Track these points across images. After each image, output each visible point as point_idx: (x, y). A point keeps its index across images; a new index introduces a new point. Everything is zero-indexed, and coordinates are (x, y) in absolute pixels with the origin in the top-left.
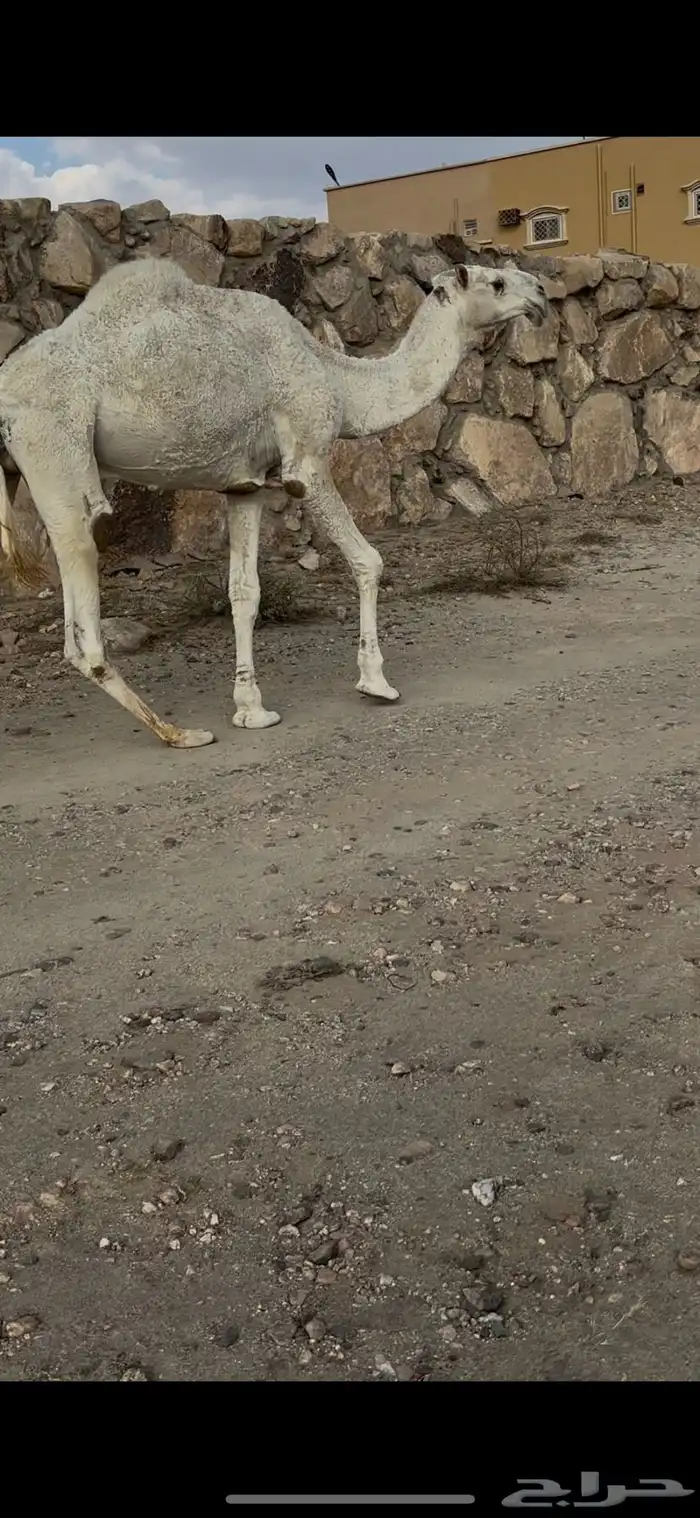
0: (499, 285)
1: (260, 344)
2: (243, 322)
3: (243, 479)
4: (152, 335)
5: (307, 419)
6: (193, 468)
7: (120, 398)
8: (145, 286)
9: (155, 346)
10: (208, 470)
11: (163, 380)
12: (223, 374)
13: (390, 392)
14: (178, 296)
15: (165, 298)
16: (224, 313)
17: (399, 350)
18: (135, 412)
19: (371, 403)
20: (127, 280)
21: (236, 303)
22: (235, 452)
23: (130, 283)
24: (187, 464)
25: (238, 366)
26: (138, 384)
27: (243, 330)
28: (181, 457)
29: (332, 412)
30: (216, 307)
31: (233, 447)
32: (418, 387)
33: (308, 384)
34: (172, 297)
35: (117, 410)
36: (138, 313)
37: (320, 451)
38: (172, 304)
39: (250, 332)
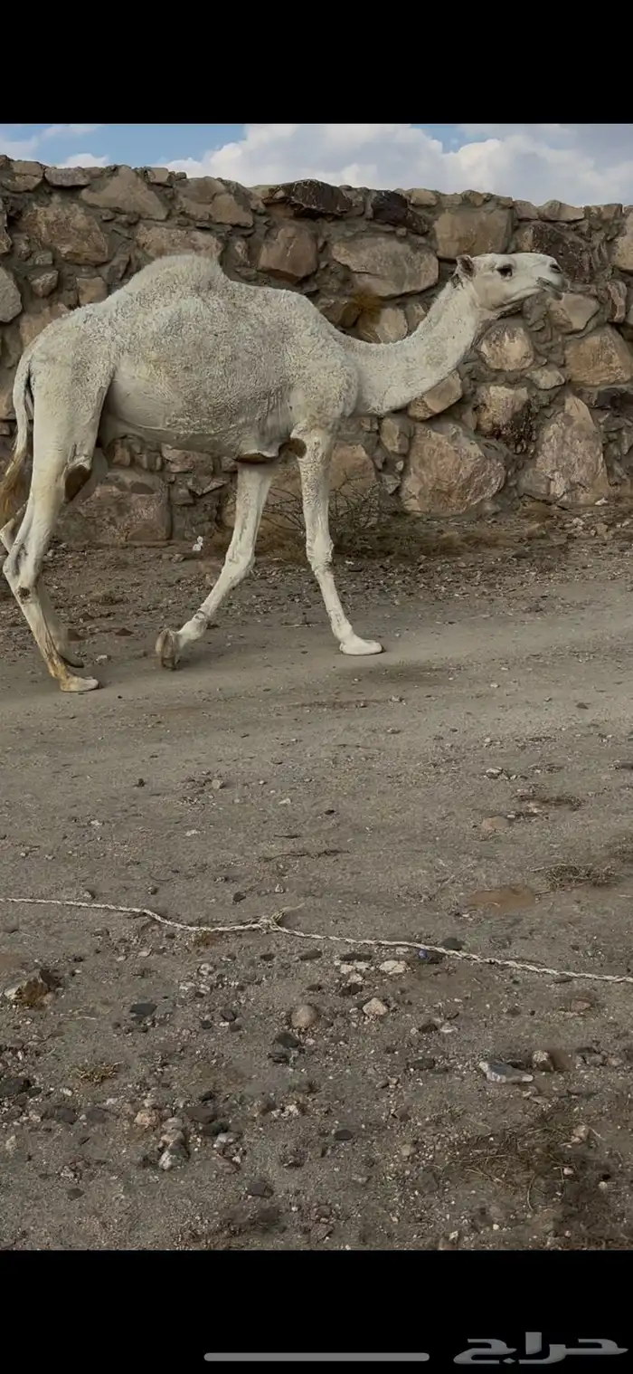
0: (505, 271)
1: (280, 335)
2: (268, 315)
3: (251, 449)
4: (176, 317)
5: (322, 397)
6: (202, 435)
7: (136, 365)
8: (180, 277)
9: (176, 325)
10: (216, 438)
11: (175, 355)
12: (235, 358)
13: (408, 370)
14: (210, 288)
15: (197, 289)
16: (252, 307)
17: (417, 332)
18: (147, 377)
19: (389, 383)
20: (166, 270)
21: (265, 299)
22: (244, 425)
23: (168, 273)
24: (195, 430)
25: (252, 353)
26: (154, 355)
27: (267, 322)
28: (189, 423)
29: (344, 394)
30: (246, 301)
31: (241, 421)
32: (435, 362)
33: (325, 368)
34: (203, 288)
35: (132, 375)
36: (171, 297)
37: (330, 427)
38: (203, 294)
39: (273, 324)
